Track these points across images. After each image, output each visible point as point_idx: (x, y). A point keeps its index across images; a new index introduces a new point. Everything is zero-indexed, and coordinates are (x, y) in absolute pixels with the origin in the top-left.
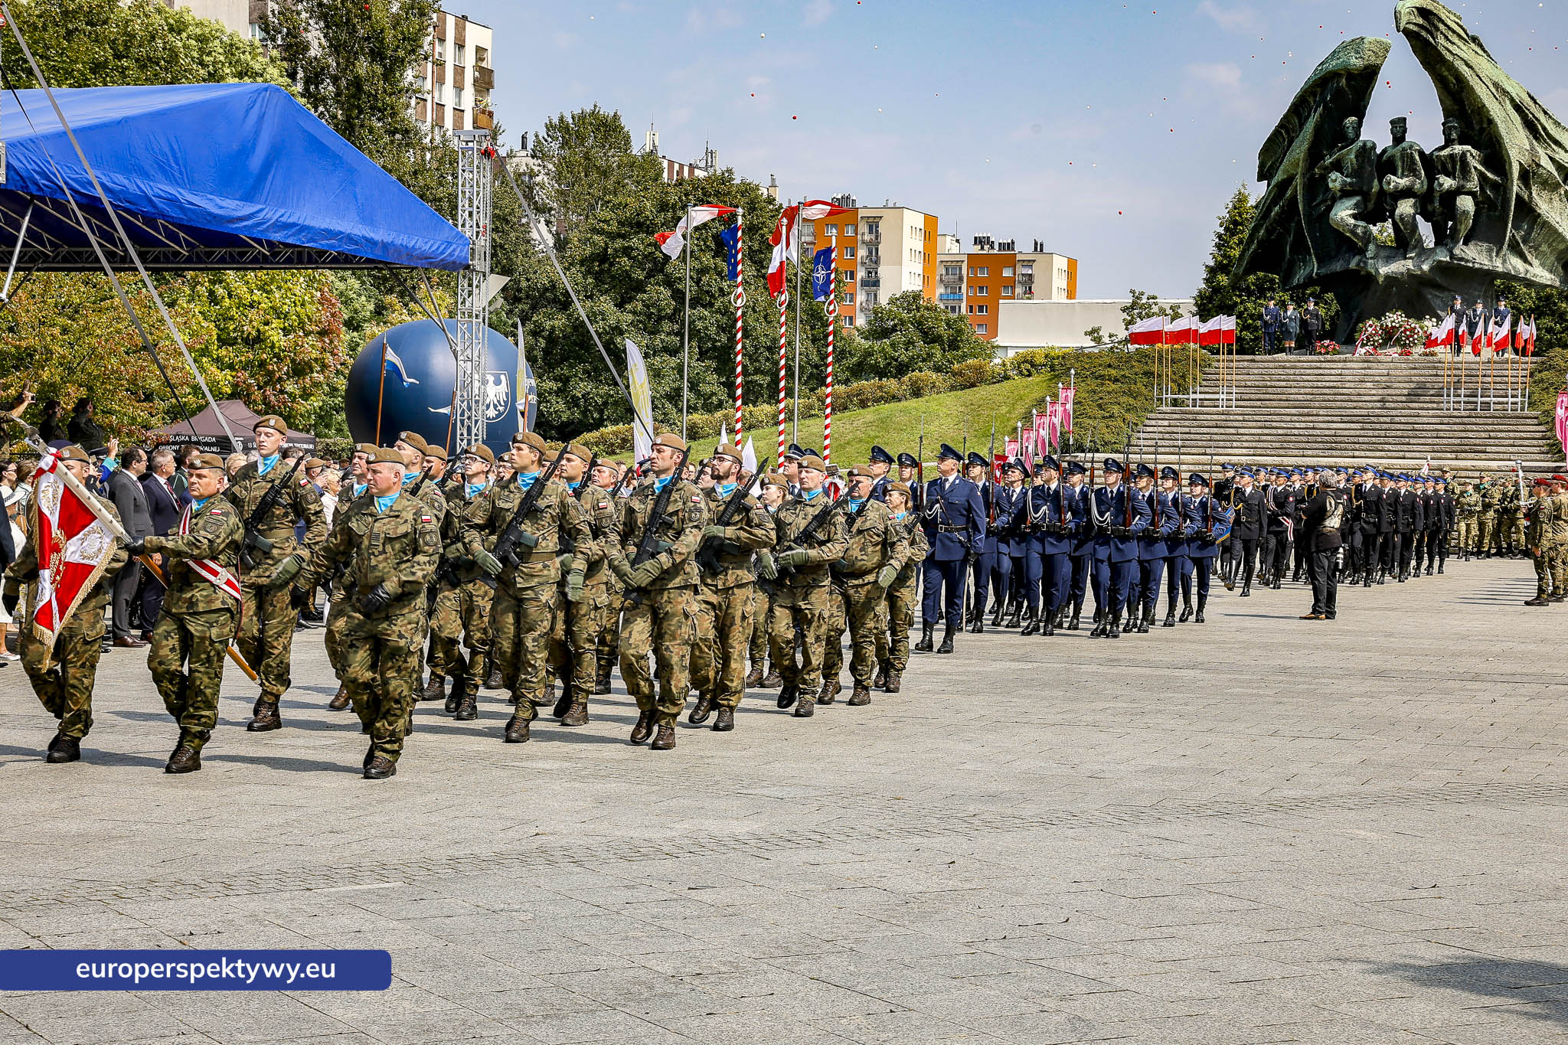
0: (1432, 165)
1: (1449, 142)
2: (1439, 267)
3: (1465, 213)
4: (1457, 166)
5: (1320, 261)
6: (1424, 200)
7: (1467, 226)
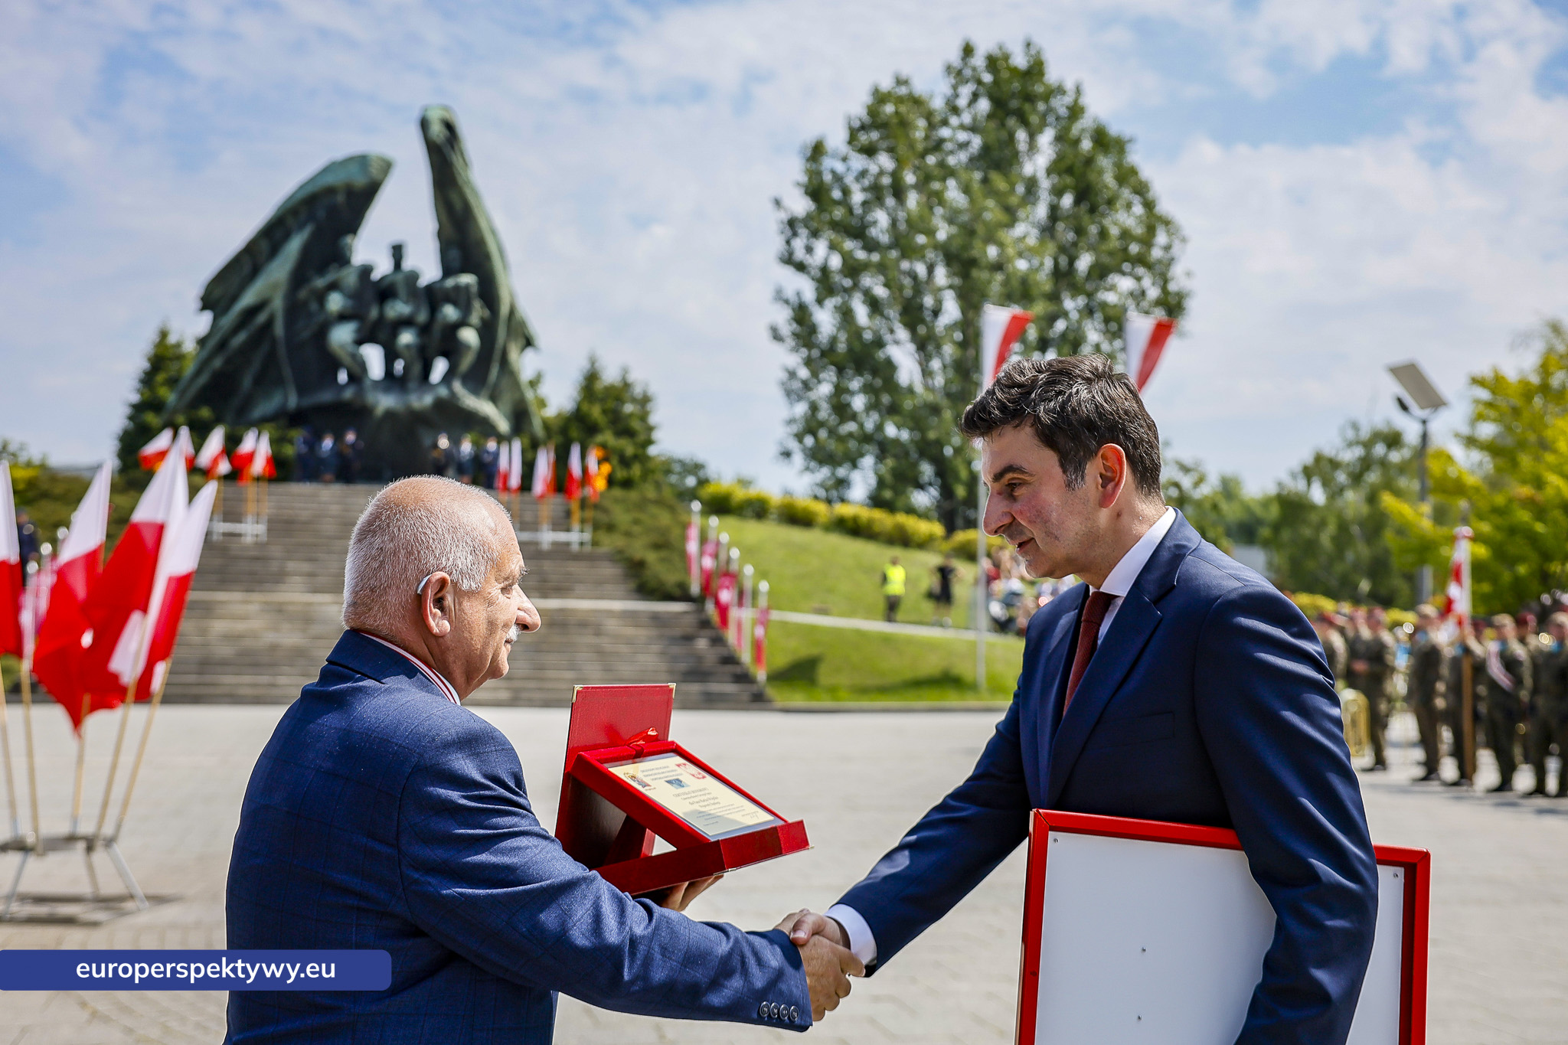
0: (433, 297)
1: (448, 271)
2: (440, 405)
3: (467, 347)
4: (460, 297)
5: (302, 391)
6: (424, 330)
7: (467, 362)
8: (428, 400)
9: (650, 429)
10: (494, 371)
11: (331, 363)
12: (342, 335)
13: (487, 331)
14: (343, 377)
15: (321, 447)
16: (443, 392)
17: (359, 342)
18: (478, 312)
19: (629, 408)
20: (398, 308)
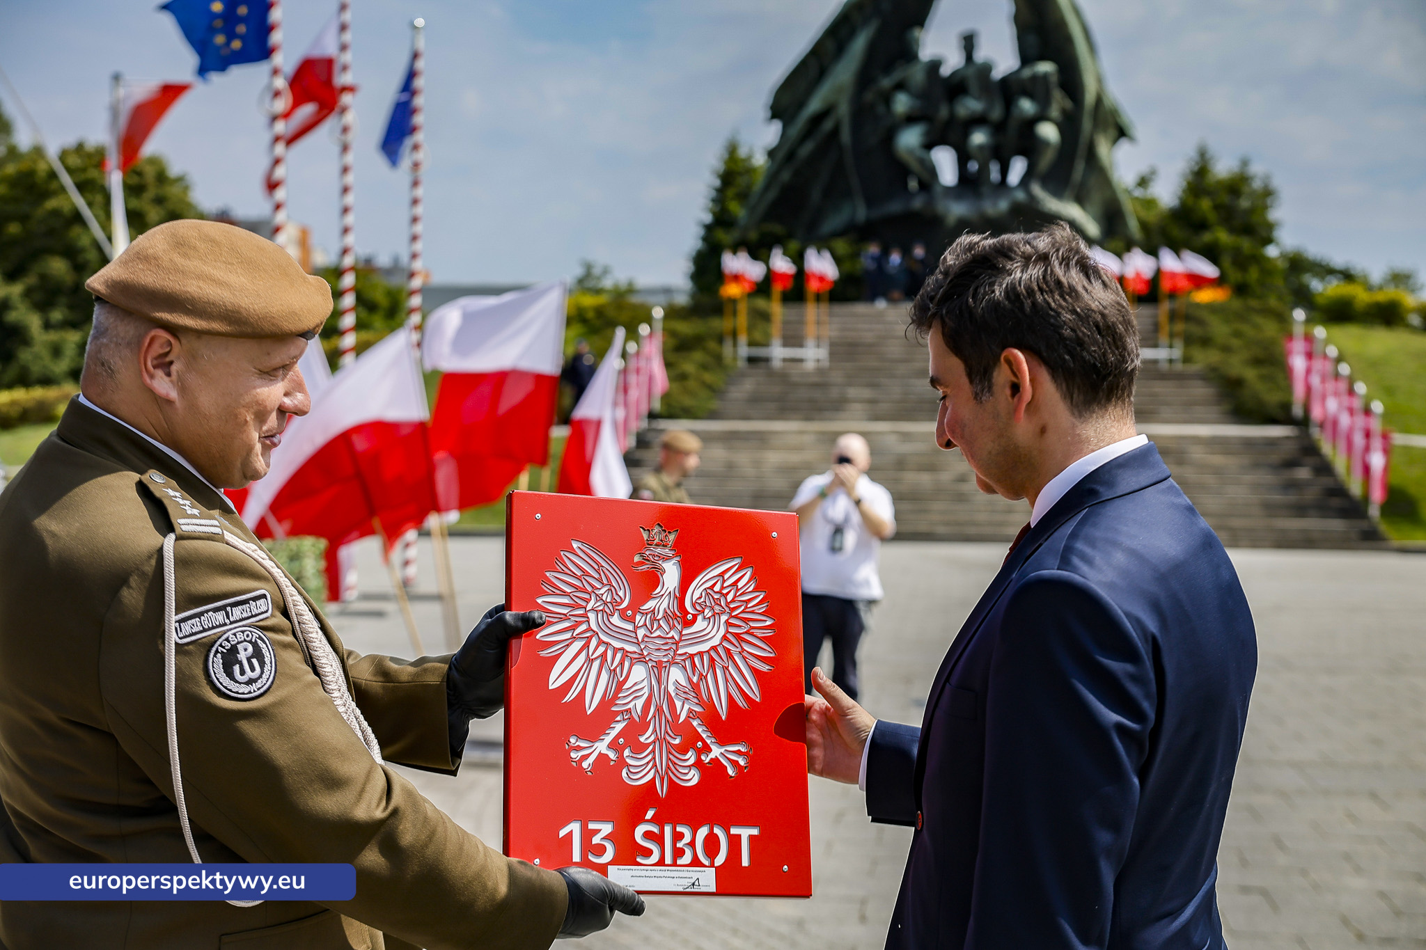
0: (1009, 89)
1: (1025, 59)
2: (1017, 210)
3: (1046, 144)
4: (1036, 88)
5: (870, 203)
6: (998, 129)
7: (1046, 160)
8: (1003, 205)
9: (1270, 227)
10: (1079, 169)
11: (899, 170)
12: (910, 139)
13: (1069, 125)
14: (913, 184)
15: (888, 263)
16: (1020, 196)
17: (929, 146)
18: (1059, 102)
19: (1244, 203)
20: (971, 105)
